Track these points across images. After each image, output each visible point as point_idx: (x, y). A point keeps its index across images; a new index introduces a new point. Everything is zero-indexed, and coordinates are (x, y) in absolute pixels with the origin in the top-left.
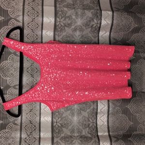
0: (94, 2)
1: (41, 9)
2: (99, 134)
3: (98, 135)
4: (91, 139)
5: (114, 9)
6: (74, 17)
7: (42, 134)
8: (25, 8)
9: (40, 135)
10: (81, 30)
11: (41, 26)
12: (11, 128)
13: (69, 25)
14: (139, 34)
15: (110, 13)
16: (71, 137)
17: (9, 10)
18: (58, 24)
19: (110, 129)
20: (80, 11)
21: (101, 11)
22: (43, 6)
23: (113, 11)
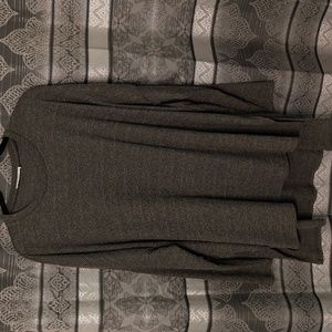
0: (182, 44)
1: (84, 54)
2: (188, 293)
3: (186, 296)
5: (219, 58)
7: (81, 295)
9: (77, 297)
15: (211, 66)
16: (136, 298)
20: (155, 61)
21: (195, 60)
22: (87, 48)
23: (216, 63)
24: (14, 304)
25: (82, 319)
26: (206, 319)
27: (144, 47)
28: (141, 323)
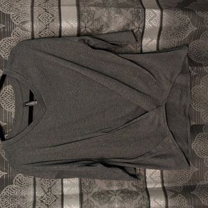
6: (105, 19)
8: (35, 11)
12: (20, 183)
13: (99, 31)
17: (12, 13)
18: (82, 30)
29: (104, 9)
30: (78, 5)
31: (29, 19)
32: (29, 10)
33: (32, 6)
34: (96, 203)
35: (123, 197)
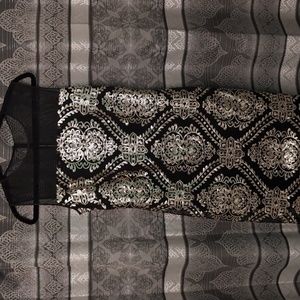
0: (155, 15)
1: (67, 29)
2: (167, 235)
3: (165, 237)
4: (154, 242)
5: (189, 26)
6: (121, 41)
7: (73, 237)
8: (41, 28)
9: (69, 238)
10: (135, 61)
11: (67, 56)
12: (21, 228)
13: (115, 54)
14: (232, 67)
15: (182, 33)
16: (121, 239)
18: (95, 52)
19: (186, 227)
20: (131, 31)
21: (167, 29)
22: (69, 23)
23: (187, 30)
24: (14, 245)
25: (73, 257)
26: (184, 256)
27: (121, 20)
28: (126, 260)
29: (121, 30)
30: (91, 24)
31: (34, 38)
32: (35, 27)
33: (38, 23)
34: (108, 251)
35: (138, 245)
